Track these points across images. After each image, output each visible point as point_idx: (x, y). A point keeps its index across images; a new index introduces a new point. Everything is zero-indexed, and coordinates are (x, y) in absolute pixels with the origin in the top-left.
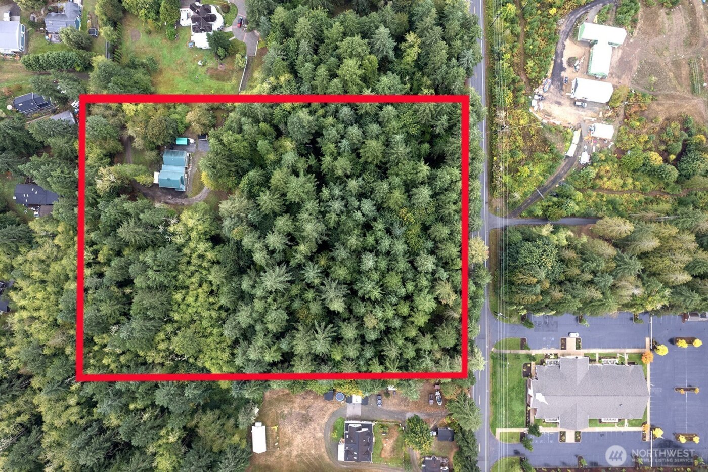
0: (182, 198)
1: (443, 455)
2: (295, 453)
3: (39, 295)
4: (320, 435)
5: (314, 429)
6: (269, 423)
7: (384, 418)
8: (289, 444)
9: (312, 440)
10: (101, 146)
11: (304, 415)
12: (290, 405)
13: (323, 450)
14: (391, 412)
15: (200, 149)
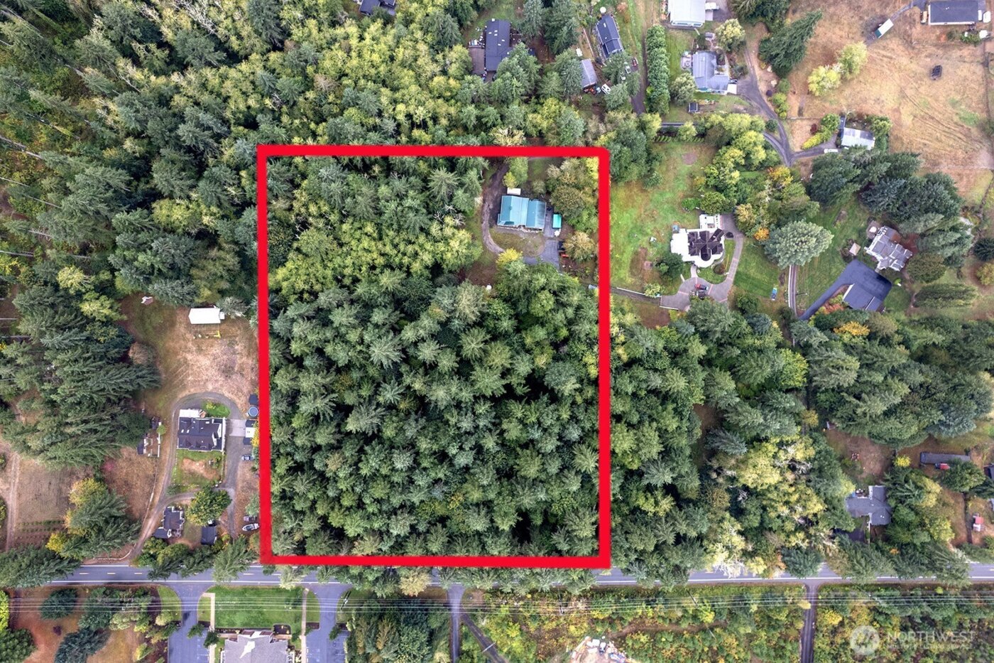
0: (490, 220)
1: (185, 532)
2: (189, 357)
3: (376, 57)
4: (210, 387)
5: (217, 381)
6: (224, 326)
7: (228, 463)
8: (200, 350)
9: (204, 377)
10: (549, 129)
11: (233, 368)
12: (245, 352)
13: (192, 390)
14: (235, 472)
15: (548, 242)
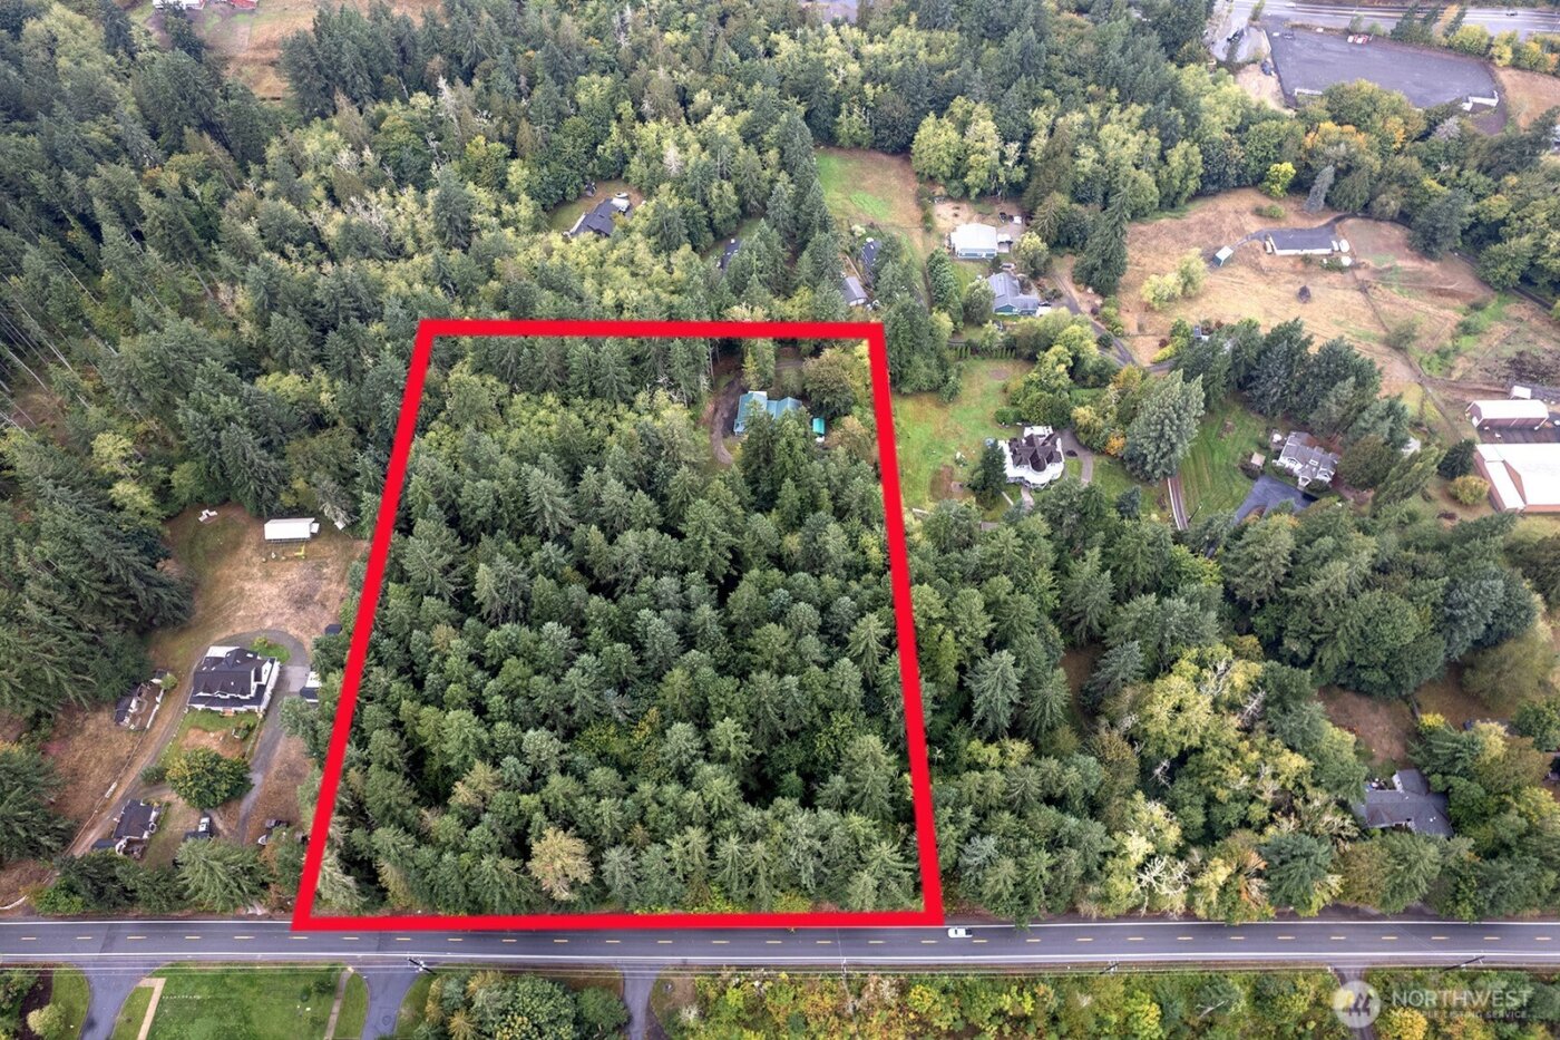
0: (725, 431)
1: (150, 851)
2: (248, 586)
4: (269, 623)
5: (282, 614)
6: (314, 545)
7: (265, 733)
8: (268, 576)
9: (263, 610)
11: (311, 597)
12: (336, 577)
13: (239, 630)
14: (274, 747)
